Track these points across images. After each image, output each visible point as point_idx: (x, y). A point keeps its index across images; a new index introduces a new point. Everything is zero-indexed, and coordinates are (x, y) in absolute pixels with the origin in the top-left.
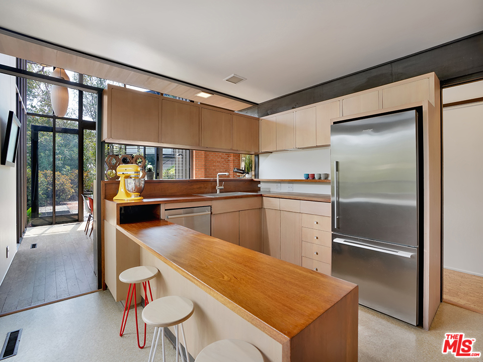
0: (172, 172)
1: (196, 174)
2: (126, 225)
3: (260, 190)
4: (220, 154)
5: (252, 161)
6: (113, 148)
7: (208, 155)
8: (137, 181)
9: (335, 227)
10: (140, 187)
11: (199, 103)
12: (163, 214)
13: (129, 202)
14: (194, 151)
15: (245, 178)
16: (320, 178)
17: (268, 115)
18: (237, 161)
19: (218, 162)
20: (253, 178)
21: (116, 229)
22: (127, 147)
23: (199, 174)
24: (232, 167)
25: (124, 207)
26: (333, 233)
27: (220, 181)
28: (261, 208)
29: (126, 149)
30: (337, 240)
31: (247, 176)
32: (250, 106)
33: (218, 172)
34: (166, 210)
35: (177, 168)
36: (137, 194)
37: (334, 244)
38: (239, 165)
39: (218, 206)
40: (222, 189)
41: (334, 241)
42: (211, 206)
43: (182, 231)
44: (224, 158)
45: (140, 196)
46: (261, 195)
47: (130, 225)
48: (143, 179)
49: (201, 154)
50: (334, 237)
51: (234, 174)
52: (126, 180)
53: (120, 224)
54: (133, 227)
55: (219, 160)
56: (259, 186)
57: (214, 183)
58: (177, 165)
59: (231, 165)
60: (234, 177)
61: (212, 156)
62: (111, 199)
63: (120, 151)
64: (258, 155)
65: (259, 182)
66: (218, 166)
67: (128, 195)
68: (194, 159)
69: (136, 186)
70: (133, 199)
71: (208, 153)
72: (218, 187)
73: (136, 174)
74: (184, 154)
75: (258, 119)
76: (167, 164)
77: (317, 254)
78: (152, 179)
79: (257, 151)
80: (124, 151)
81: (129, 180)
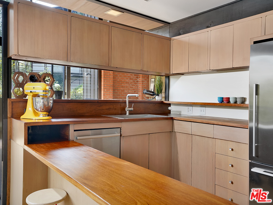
0: (80, 91)
1: (104, 95)
2: (34, 146)
3: (170, 113)
4: (129, 75)
5: (162, 83)
6: (19, 65)
7: (117, 76)
8: (45, 100)
9: (254, 155)
10: (49, 107)
11: (108, 21)
12: (72, 135)
13: (37, 121)
14: (103, 71)
15: (154, 100)
16: (236, 102)
17: (180, 34)
18: (146, 82)
19: (126, 83)
20: (163, 100)
21: (24, 149)
22: (34, 64)
23: (107, 95)
24: (141, 89)
25: (32, 126)
26: (250, 161)
27: (130, 102)
28: (172, 132)
29: (32, 66)
30: (255, 170)
31: (158, 98)
32: (161, 25)
33: (126, 94)
34: (75, 131)
35: (85, 88)
36: (45, 113)
37: (251, 173)
38: (148, 86)
39: (128, 128)
40: (132, 111)
41: (253, 170)
42: (120, 128)
43: (92, 153)
44: (132, 79)
45: (48, 116)
46: (172, 119)
47: (38, 145)
48: (51, 99)
49: (110, 75)
50: (252, 166)
51: (142, 96)
52: (34, 98)
53: (28, 144)
54: (42, 147)
55: (127, 81)
56: (169, 108)
57: (123, 104)
58: (85, 85)
59: (140, 86)
60: (143, 98)
61: (120, 76)
62: (18, 118)
63: (26, 68)
64: (169, 77)
65: (169, 105)
66: (127, 87)
67: (36, 114)
68: (102, 80)
69: (44, 105)
70: (42, 118)
71: (116, 73)
72: (127, 109)
73: (44, 93)
74: (92, 73)
75: (169, 39)
76: (75, 83)
77: (232, 183)
78: (61, 98)
79: (168, 73)
80: (30, 68)
81: (38, 99)
